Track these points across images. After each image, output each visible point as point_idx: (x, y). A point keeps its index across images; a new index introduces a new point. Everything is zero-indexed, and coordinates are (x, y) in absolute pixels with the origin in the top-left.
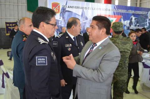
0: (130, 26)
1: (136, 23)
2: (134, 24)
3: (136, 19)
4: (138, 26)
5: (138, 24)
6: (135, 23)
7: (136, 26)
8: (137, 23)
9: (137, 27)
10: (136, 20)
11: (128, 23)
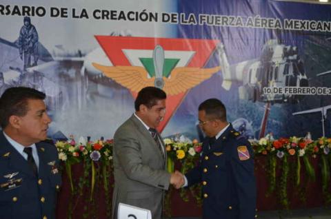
0: (265, 84)
1: (291, 73)
2: (282, 78)
3: (291, 53)
4: (303, 83)
5: (300, 77)
6: (286, 71)
7: (291, 82)
8: (296, 73)
9: (298, 87)
10: (290, 58)
11: (254, 73)
